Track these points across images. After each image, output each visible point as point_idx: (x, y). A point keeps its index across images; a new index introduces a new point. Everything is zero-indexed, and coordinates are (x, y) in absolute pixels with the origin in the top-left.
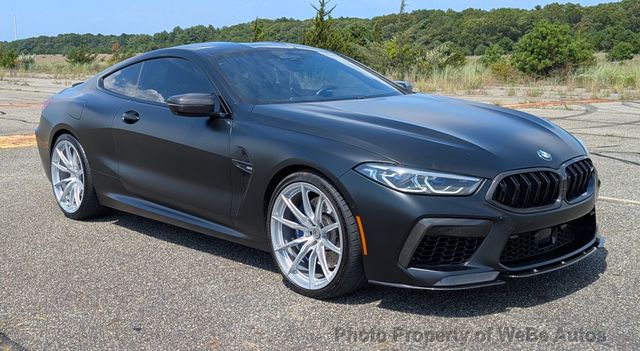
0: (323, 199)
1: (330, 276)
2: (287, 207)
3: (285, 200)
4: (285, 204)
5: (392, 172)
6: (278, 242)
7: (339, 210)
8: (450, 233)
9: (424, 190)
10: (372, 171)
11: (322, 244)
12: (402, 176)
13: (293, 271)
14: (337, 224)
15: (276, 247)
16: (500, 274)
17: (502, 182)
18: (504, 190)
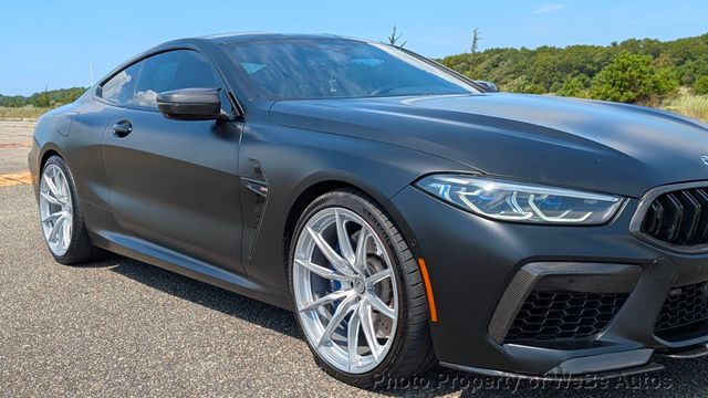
0: (367, 233)
1: (379, 352)
2: (316, 245)
3: (312, 234)
4: (314, 241)
5: (475, 188)
6: (304, 297)
7: (391, 248)
8: (574, 287)
9: (528, 216)
10: (443, 187)
11: (367, 302)
12: (492, 195)
13: (325, 343)
14: (389, 272)
15: (301, 306)
16: (654, 353)
17: (654, 202)
18: (658, 216)
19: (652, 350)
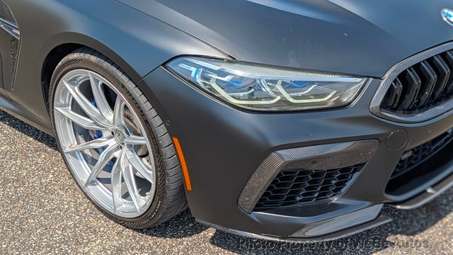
0: (122, 101)
2: (73, 99)
3: (68, 89)
4: (70, 94)
6: (68, 141)
7: (146, 123)
10: (194, 69)
13: (91, 182)
14: (145, 140)
16: (384, 206)
17: (395, 81)
18: (398, 93)
19: (382, 205)
